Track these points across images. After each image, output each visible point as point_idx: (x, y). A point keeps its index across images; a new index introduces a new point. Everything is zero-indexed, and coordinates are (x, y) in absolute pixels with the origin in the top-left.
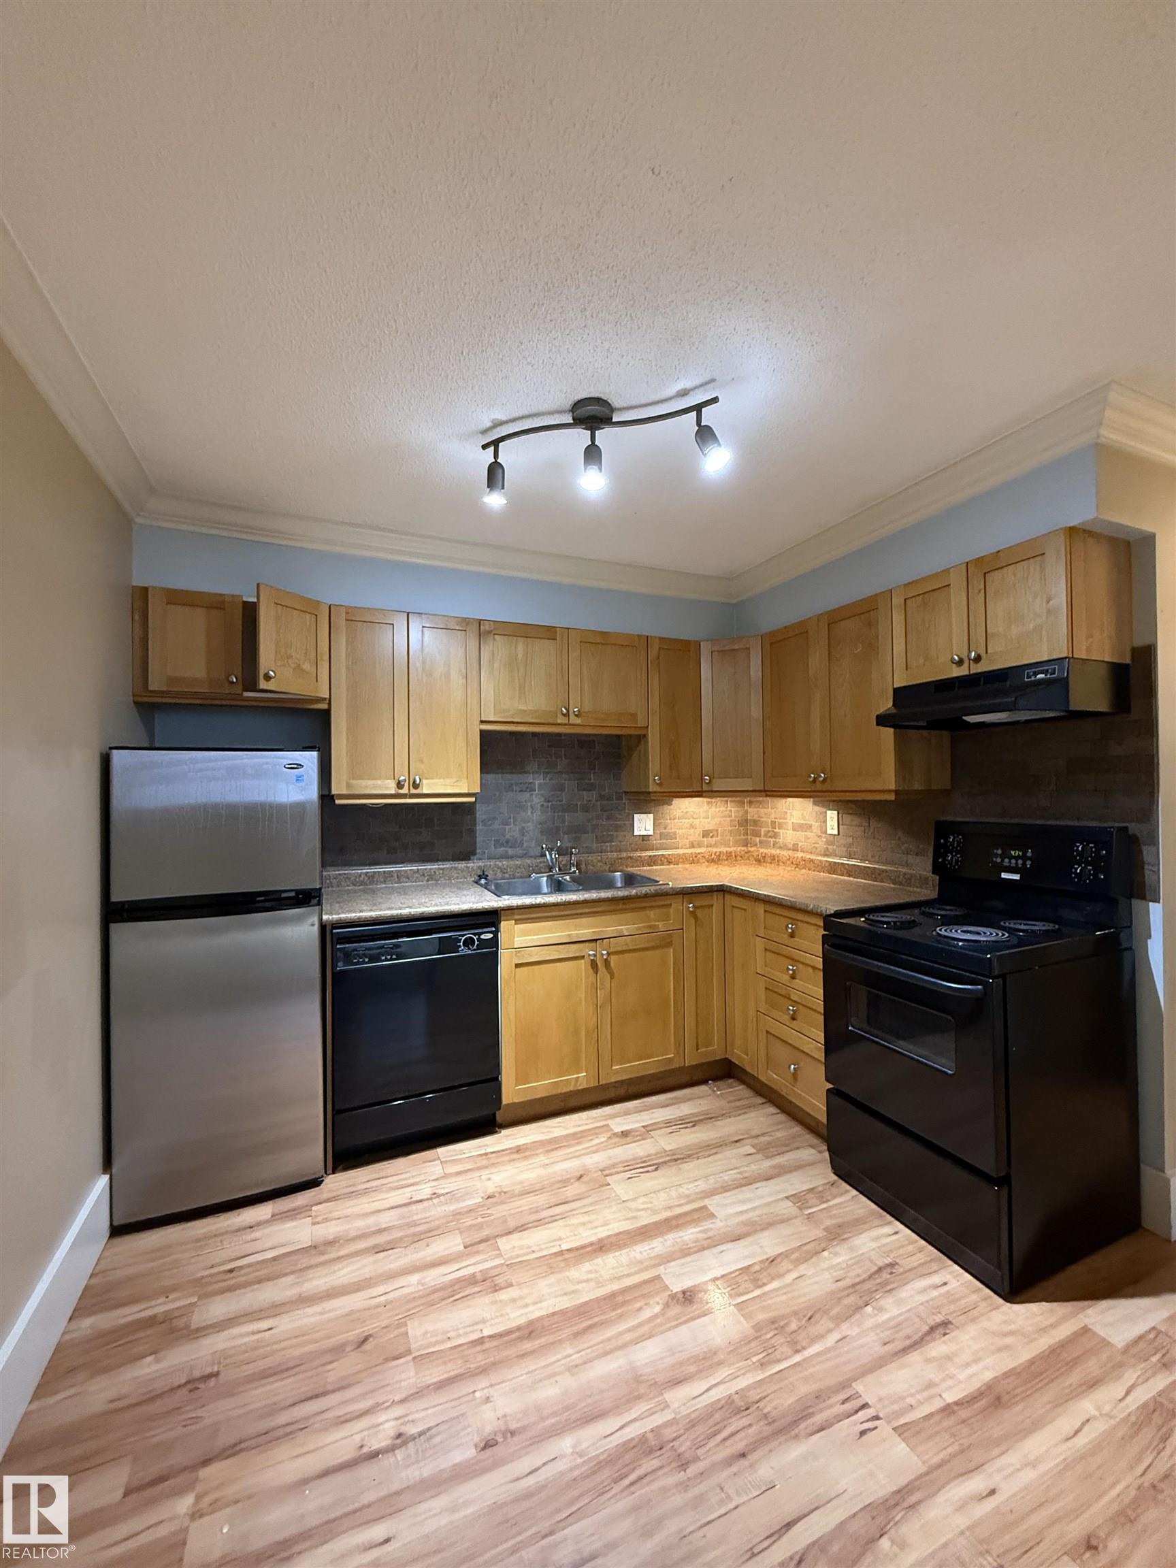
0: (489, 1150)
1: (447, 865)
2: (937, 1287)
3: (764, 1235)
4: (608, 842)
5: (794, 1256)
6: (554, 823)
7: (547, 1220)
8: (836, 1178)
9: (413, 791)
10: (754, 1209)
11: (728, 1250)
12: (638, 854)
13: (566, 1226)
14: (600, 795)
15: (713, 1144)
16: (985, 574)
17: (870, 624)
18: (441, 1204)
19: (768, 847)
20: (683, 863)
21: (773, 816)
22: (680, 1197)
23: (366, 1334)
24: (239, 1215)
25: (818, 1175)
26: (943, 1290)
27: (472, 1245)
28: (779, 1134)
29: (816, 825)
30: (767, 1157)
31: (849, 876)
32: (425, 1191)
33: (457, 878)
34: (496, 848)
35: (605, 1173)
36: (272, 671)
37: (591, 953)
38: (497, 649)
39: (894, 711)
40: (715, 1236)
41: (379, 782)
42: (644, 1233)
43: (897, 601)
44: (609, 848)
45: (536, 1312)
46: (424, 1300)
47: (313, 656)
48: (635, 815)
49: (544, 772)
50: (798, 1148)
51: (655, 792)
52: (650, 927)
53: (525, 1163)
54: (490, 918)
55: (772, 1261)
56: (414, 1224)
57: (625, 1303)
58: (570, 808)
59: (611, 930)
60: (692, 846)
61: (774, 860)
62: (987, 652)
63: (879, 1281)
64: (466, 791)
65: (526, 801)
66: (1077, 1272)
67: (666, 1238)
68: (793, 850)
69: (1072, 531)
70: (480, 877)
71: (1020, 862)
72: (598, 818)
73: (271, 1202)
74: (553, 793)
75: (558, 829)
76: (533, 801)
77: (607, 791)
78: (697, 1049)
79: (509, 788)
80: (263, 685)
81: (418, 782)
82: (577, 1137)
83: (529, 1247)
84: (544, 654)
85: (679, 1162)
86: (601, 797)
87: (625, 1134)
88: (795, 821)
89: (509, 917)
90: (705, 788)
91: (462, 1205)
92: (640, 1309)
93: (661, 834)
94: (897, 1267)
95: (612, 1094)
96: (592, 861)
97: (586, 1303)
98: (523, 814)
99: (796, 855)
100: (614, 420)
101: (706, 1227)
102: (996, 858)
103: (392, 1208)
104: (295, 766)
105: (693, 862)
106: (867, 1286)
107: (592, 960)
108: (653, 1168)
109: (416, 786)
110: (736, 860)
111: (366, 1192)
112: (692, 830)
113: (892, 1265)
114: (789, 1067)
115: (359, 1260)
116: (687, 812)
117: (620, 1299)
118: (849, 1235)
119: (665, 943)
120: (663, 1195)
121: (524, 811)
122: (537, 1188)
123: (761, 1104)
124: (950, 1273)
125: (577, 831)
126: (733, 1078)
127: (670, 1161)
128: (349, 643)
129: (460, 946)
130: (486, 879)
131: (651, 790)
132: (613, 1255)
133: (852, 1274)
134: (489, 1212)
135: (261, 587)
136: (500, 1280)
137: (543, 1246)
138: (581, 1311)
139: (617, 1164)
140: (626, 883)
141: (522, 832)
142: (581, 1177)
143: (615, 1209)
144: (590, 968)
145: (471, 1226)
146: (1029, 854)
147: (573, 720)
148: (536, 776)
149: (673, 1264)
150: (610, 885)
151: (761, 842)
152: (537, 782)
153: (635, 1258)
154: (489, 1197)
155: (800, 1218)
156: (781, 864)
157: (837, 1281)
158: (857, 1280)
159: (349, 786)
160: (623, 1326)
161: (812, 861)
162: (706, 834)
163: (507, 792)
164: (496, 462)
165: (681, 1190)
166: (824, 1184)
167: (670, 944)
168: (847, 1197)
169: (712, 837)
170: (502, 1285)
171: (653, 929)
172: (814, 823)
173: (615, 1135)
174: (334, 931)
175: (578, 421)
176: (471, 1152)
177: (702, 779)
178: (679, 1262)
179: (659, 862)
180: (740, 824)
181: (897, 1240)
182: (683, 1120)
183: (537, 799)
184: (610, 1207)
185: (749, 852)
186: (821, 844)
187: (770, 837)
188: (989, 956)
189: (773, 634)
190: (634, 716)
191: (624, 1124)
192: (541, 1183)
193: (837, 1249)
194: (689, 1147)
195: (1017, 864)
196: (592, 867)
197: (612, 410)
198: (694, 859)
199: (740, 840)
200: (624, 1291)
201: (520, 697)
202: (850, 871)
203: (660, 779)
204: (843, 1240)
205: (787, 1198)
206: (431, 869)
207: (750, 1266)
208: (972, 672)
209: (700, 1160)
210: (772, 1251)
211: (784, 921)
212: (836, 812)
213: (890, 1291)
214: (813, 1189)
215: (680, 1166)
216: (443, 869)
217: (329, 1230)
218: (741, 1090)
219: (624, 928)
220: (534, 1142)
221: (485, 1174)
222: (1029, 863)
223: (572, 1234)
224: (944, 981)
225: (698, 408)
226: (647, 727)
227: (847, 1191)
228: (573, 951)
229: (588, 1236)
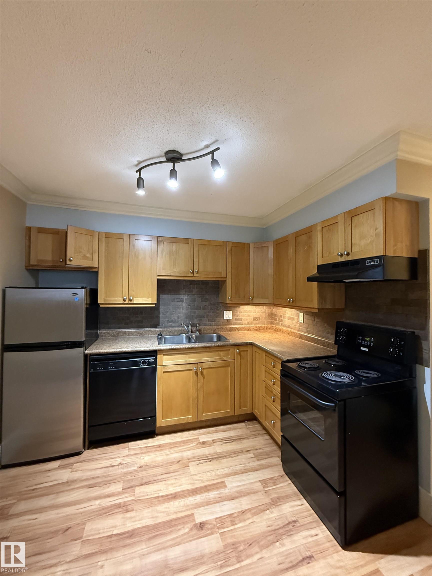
0: (149, 445)
1: (148, 329)
2: (312, 536)
3: (244, 499)
4: (213, 322)
5: (253, 511)
6: (191, 314)
7: (158, 481)
8: (284, 473)
9: (130, 302)
10: (244, 485)
11: (227, 504)
12: (225, 326)
13: (165, 484)
14: (210, 303)
15: (237, 451)
16: (351, 217)
17: (310, 238)
18: (122, 468)
19: (279, 325)
20: (244, 330)
21: (281, 313)
22: (216, 475)
23: (69, 526)
24: (47, 464)
25: (276, 471)
26: (315, 538)
27: (126, 489)
28: (267, 449)
29: (296, 318)
30: (259, 460)
31: (307, 340)
32: (118, 461)
33: (151, 334)
34: (167, 323)
35: (190, 460)
36: (72, 258)
37: (195, 368)
38: (166, 247)
39: (318, 275)
40: (223, 497)
41: (116, 299)
42: (195, 492)
43: (319, 228)
44: (213, 324)
45: (138, 525)
46: (97, 513)
47: (91, 251)
48: (225, 311)
49: (188, 294)
50: (272, 457)
51: (229, 303)
52: (221, 358)
53: (160, 453)
54: (154, 353)
55: (243, 513)
56: (107, 476)
57: (175, 525)
58: (198, 308)
59: (203, 360)
60: (249, 324)
61: (281, 331)
62: (352, 252)
63: (287, 529)
64: (151, 302)
65: (180, 305)
66: (381, 538)
67: (203, 495)
68: (288, 328)
69: (386, 199)
70: (159, 335)
71: (369, 343)
72: (209, 312)
73: (61, 460)
74: (190, 302)
75: (192, 317)
76: (182, 305)
77: (213, 302)
78: (240, 409)
79: (173, 301)
80: (68, 262)
81: (131, 299)
82: (184, 442)
83: (147, 493)
84: (184, 249)
85: (221, 458)
86: (211, 304)
87: (204, 443)
88: (289, 316)
89: (161, 353)
90: (250, 302)
91: (129, 469)
92: (179, 530)
93: (235, 319)
94: (297, 523)
95: (204, 424)
96: (206, 329)
97: (159, 523)
98: (178, 310)
99: (288, 330)
100: (183, 159)
101: (221, 492)
102: (359, 340)
103: (102, 468)
104: (75, 294)
105: (248, 330)
106: (281, 531)
107: (195, 371)
108: (209, 460)
109: (131, 300)
110: (267, 330)
111: (96, 459)
112: (249, 318)
113: (295, 521)
114: (272, 422)
115: (81, 491)
116: (246, 310)
117: (174, 523)
118: (280, 503)
119: (227, 365)
120: (209, 474)
121: (179, 309)
122: (160, 465)
123: (264, 434)
124: (321, 530)
125: (201, 317)
126: (256, 421)
127: (217, 458)
128: (107, 246)
129: (140, 364)
130: (161, 336)
131: (227, 302)
132: (178, 501)
133: (276, 524)
134: (138, 474)
135: (68, 226)
136: (129, 507)
137: (152, 493)
138: (156, 527)
139: (195, 457)
140: (218, 340)
141: (178, 317)
142: (179, 461)
143: (187, 478)
144: (194, 374)
145: (129, 480)
146: (372, 340)
147: (195, 275)
148: (184, 296)
149: (201, 508)
150: (211, 340)
151: (277, 323)
152: (184, 298)
153: (187, 503)
154: (140, 467)
155: (262, 492)
156: (283, 333)
157: (268, 527)
158: (278, 527)
159: (104, 300)
160: (169, 538)
161: (294, 333)
162: (254, 319)
163: (172, 301)
164: (140, 177)
165: (217, 472)
166: (278, 476)
167: (229, 366)
168: (286, 484)
169: (257, 320)
170: (130, 510)
171: (222, 359)
172: (295, 317)
173: (200, 443)
174: (90, 357)
175: (169, 160)
176: (141, 445)
177: (249, 298)
178: (204, 508)
179: (234, 330)
180: (269, 315)
181: (301, 509)
182: (229, 438)
183: (184, 305)
184: (185, 477)
185: (273, 327)
186: (297, 326)
187: (280, 321)
188: (338, 391)
189: (276, 241)
190: (220, 273)
191: (205, 438)
192: (162, 463)
193: (273, 510)
194: (227, 452)
195: (367, 344)
196: (206, 332)
197: (182, 155)
198: (248, 329)
199: (269, 321)
200: (176, 519)
201: (174, 266)
202: (308, 339)
203: (231, 298)
204: (277, 505)
205: (260, 481)
206: (141, 331)
207: (233, 514)
208: (346, 260)
209: (230, 459)
210: (245, 507)
211: (271, 360)
212: (303, 314)
213: (290, 535)
214: (272, 478)
215: (221, 460)
216: (146, 331)
217: (77, 475)
218: (258, 426)
219: (209, 359)
220: (167, 443)
221: (143, 456)
222: (372, 344)
223: (166, 488)
224: (319, 399)
225: (212, 152)
226: (226, 277)
227: (287, 481)
228: (188, 367)
229: (172, 490)
